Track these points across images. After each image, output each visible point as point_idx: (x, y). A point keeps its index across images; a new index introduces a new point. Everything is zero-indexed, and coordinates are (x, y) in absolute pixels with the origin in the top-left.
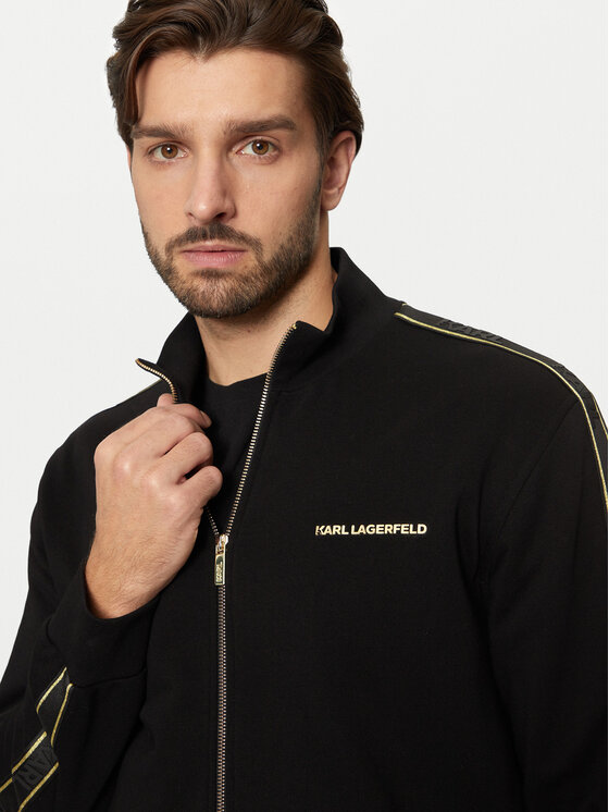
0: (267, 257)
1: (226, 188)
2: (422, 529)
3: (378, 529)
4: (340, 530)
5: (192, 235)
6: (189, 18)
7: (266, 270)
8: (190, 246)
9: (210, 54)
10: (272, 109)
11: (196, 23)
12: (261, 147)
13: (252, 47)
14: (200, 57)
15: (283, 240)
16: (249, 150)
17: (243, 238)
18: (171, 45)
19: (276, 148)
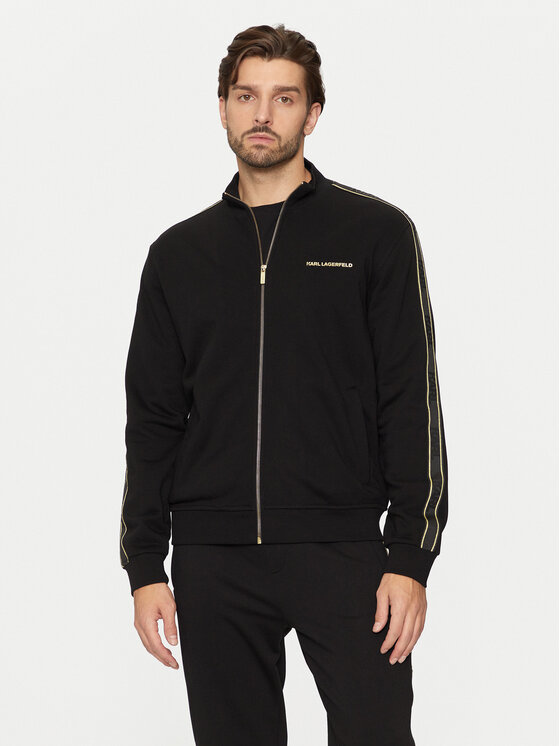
0: (282, 145)
1: (271, 112)
2: (351, 265)
3: (333, 264)
4: (316, 264)
5: (255, 130)
6: (265, 45)
7: (281, 150)
8: (253, 135)
9: (270, 59)
10: (292, 83)
11: (267, 47)
12: (285, 100)
13: (286, 59)
14: (266, 60)
15: (289, 139)
16: (280, 100)
17: (274, 134)
18: (255, 54)
19: (291, 101)
